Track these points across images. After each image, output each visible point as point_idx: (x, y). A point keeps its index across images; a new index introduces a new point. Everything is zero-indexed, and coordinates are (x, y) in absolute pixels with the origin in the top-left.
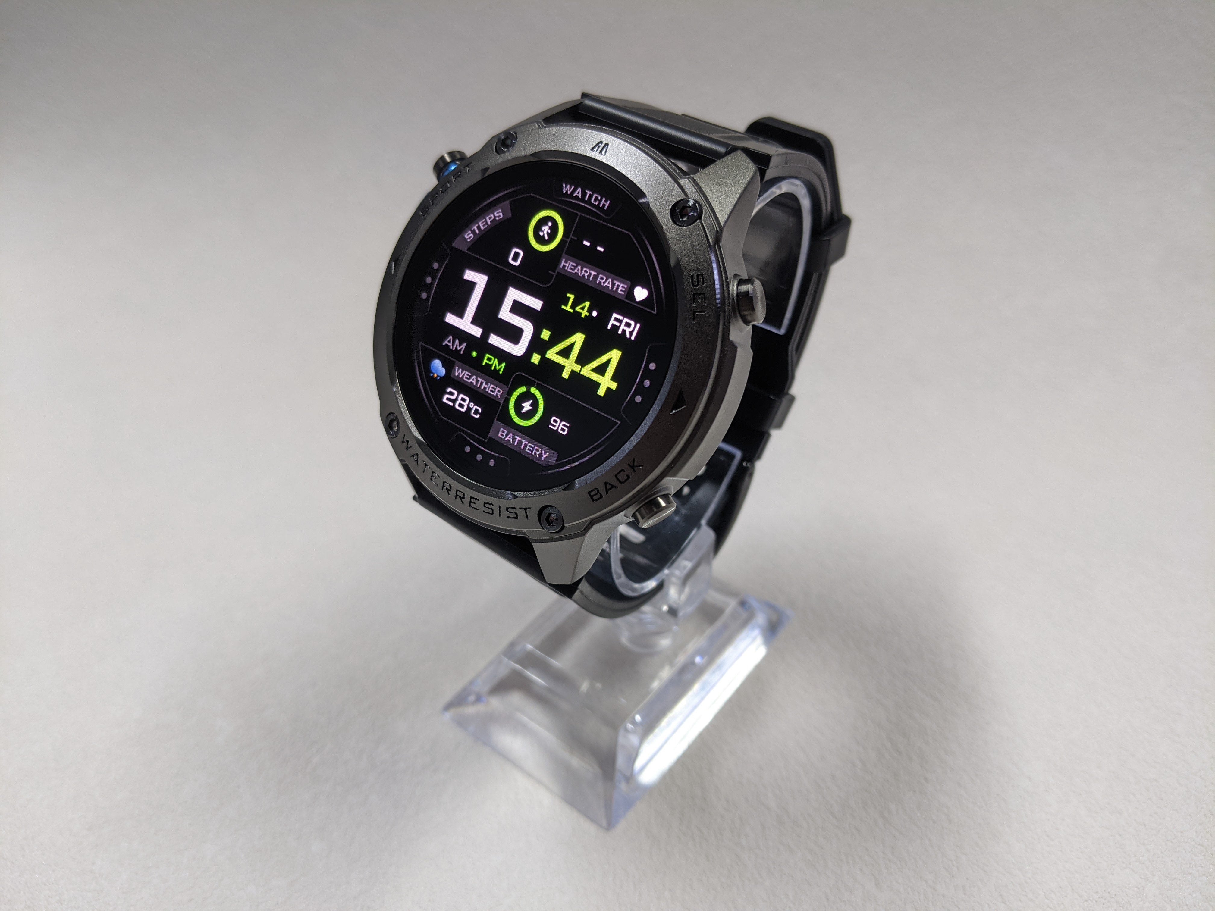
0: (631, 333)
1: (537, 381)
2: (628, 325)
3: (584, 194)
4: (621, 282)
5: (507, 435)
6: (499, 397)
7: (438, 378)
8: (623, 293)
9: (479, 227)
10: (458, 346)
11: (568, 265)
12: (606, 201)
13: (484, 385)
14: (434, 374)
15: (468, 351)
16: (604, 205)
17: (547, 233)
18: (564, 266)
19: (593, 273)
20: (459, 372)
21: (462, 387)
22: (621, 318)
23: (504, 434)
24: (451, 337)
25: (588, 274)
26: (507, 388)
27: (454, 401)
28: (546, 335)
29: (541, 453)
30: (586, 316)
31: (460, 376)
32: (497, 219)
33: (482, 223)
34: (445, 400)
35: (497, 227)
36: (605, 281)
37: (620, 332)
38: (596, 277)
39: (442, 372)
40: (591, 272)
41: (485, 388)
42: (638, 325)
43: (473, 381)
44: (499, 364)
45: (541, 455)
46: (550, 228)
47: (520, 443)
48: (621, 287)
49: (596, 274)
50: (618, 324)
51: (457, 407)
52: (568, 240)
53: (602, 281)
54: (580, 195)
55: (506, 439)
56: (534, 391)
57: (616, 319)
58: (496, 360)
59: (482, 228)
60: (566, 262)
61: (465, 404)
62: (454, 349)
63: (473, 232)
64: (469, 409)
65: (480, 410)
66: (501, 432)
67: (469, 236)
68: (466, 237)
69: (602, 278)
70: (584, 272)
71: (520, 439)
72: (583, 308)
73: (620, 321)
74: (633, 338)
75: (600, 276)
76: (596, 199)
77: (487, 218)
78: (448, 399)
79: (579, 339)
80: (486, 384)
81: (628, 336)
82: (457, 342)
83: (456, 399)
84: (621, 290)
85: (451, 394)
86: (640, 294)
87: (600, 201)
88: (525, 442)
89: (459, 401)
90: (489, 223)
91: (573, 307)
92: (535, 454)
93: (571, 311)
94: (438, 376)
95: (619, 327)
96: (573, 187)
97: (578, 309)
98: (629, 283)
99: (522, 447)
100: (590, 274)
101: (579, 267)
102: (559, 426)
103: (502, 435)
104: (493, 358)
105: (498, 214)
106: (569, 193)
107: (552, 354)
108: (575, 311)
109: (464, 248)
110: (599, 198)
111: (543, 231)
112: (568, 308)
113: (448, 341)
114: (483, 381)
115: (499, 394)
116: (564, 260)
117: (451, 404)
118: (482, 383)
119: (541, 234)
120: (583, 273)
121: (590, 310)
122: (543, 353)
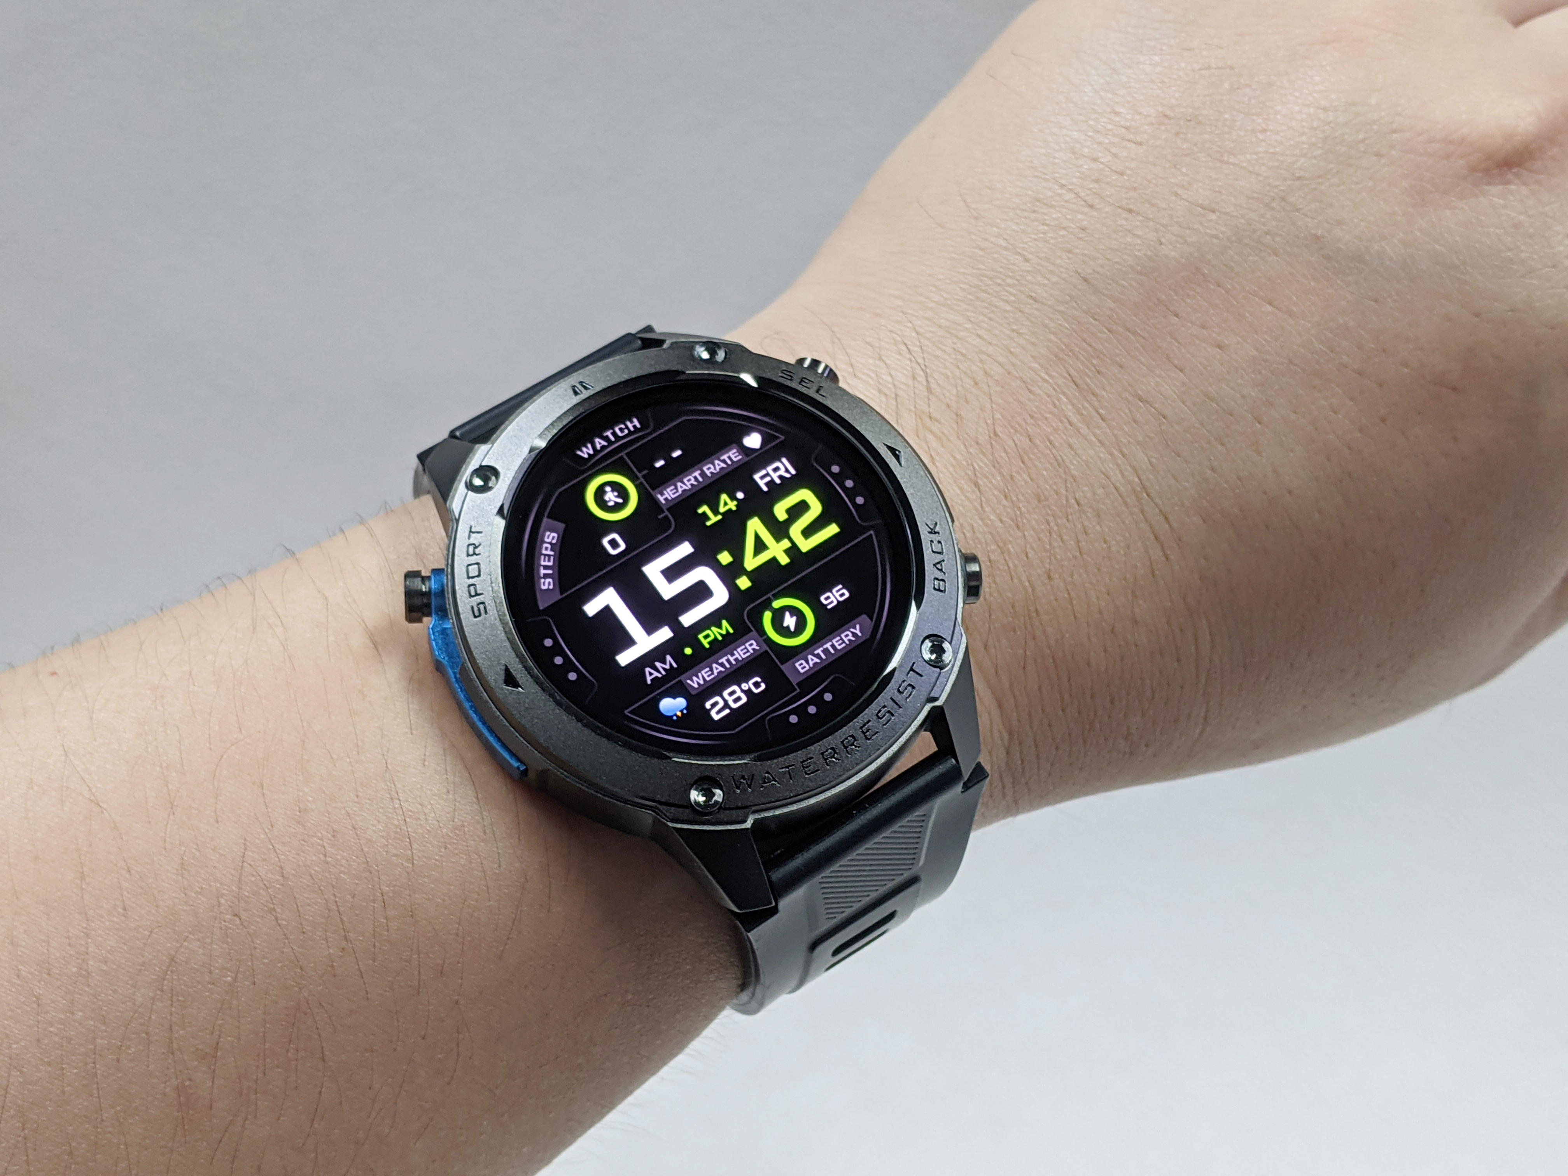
0: (787, 471)
1: (770, 595)
2: (776, 469)
3: (606, 439)
4: (727, 452)
5: (807, 662)
6: (758, 648)
7: (685, 712)
8: (740, 457)
9: (546, 567)
10: (664, 666)
11: (668, 494)
12: (632, 422)
13: (732, 659)
14: (676, 715)
15: (678, 656)
16: (634, 427)
17: (616, 497)
18: (666, 499)
19: (697, 474)
20: (695, 682)
21: (716, 687)
22: (763, 472)
23: (805, 664)
24: (648, 670)
25: (693, 479)
26: (754, 633)
27: (726, 705)
28: (725, 558)
29: (852, 633)
30: (737, 506)
31: (702, 682)
32: (554, 541)
33: (544, 561)
34: (716, 717)
35: (564, 547)
36: (713, 468)
37: (778, 481)
38: (703, 474)
39: (681, 702)
40: (694, 474)
41: (736, 660)
42: (784, 460)
43: (717, 669)
44: (720, 627)
45: (854, 635)
46: (613, 491)
47: (826, 651)
48: (733, 455)
49: (699, 472)
50: (768, 479)
51: (734, 706)
52: (642, 480)
53: (712, 470)
54: (604, 443)
55: (811, 665)
56: (777, 604)
57: (762, 478)
58: (713, 629)
59: (551, 564)
60: (662, 494)
61: (739, 693)
62: (664, 673)
63: (546, 576)
64: (748, 692)
65: (758, 679)
66: (799, 668)
67: (546, 584)
68: (543, 587)
69: (709, 469)
70: (688, 482)
71: (821, 649)
72: (726, 504)
73: (767, 475)
74: (793, 472)
75: (705, 469)
76: (621, 430)
77: (544, 552)
78: (718, 712)
79: (755, 526)
80: (733, 655)
81: (788, 475)
82: (658, 664)
83: (726, 702)
84: (736, 457)
85: (714, 705)
86: (753, 441)
87: (627, 427)
88: (828, 645)
89: (730, 700)
90: (552, 553)
91: (716, 512)
92: (849, 640)
93: (719, 517)
94: (682, 711)
95: (772, 481)
96: (589, 446)
97: (722, 509)
98: (734, 445)
99: (832, 651)
100: (695, 478)
101: (679, 484)
102: (835, 596)
103: (804, 667)
104: (707, 632)
105: (551, 537)
106: (591, 452)
107: (751, 562)
108: (723, 514)
109: (558, 597)
110: (623, 426)
111: (610, 500)
112: (714, 519)
113: (650, 675)
114: (726, 658)
115: (755, 646)
116: (659, 496)
117: (727, 711)
118: (728, 661)
119: (611, 504)
120: (688, 484)
121: (733, 497)
122: (743, 571)
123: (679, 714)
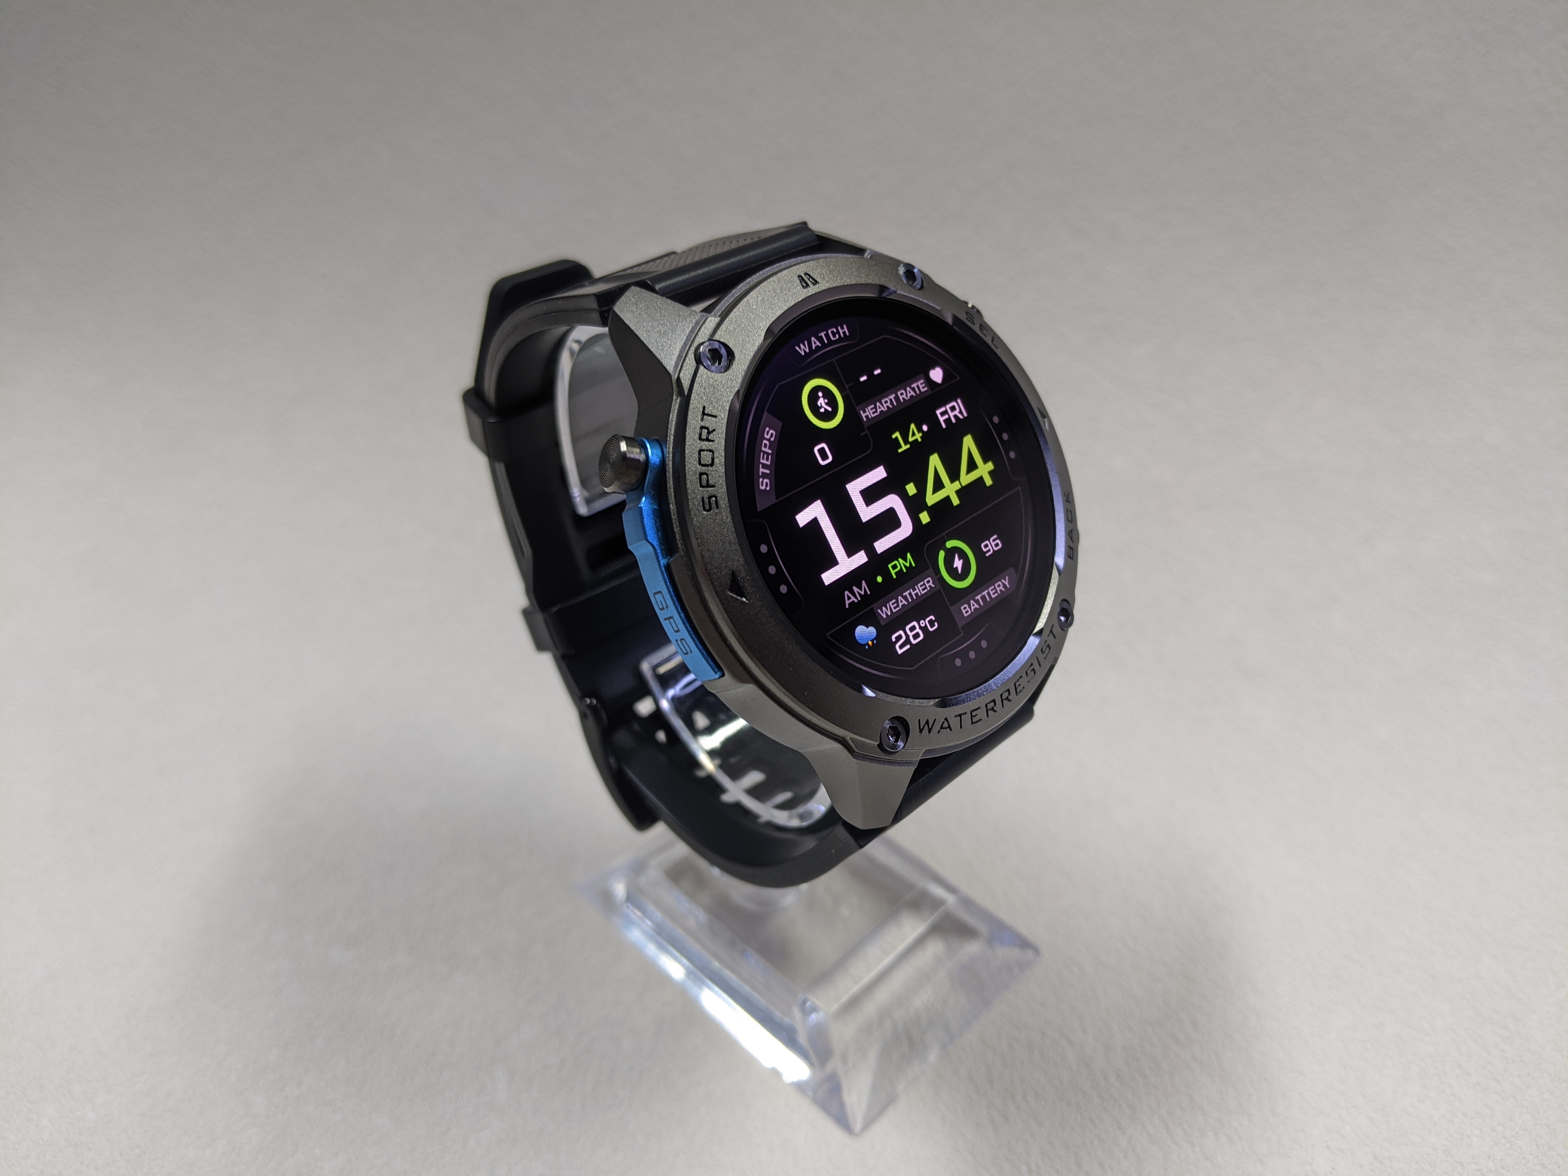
0: (961, 412)
1: (944, 534)
2: (953, 409)
3: (820, 339)
4: (917, 381)
5: (970, 608)
6: (933, 586)
7: (875, 642)
8: (926, 389)
9: (764, 466)
10: (860, 591)
11: (869, 413)
12: (842, 328)
13: (913, 593)
14: (867, 644)
15: (872, 584)
16: (844, 333)
17: (826, 404)
18: (867, 417)
19: (892, 397)
20: (885, 612)
21: (900, 621)
22: (943, 409)
23: (968, 609)
24: (846, 593)
25: (889, 402)
26: (931, 570)
27: (907, 641)
28: (911, 489)
29: (1003, 583)
30: (921, 437)
31: (889, 613)
32: (772, 439)
33: (763, 459)
34: (900, 652)
35: (780, 447)
36: (905, 394)
37: (954, 421)
38: (897, 398)
39: (872, 630)
40: (890, 397)
41: (916, 594)
42: (959, 401)
43: (902, 602)
44: (905, 559)
45: (1004, 586)
46: (824, 397)
47: (983, 598)
48: (920, 385)
49: (894, 395)
50: (946, 417)
51: (914, 642)
52: (848, 391)
53: (904, 396)
54: (818, 344)
55: (972, 610)
56: (950, 544)
57: (943, 414)
58: (900, 560)
59: (768, 463)
60: (865, 412)
61: (918, 630)
62: (859, 599)
63: (764, 476)
64: (924, 629)
65: (932, 617)
66: (964, 612)
67: (764, 484)
68: (763, 488)
69: (902, 394)
70: (885, 404)
71: (980, 595)
72: (914, 434)
73: (945, 412)
74: (965, 415)
75: (899, 393)
76: (833, 334)
77: (763, 449)
78: (901, 647)
79: (935, 461)
80: (914, 590)
81: (961, 417)
82: (855, 589)
83: (907, 636)
84: (923, 388)
85: (900, 637)
86: (937, 375)
87: (838, 332)
88: (985, 593)
89: (911, 634)
90: (770, 452)
91: (906, 441)
92: (1001, 590)
93: (908, 446)
94: (872, 641)
95: (949, 418)
96: (806, 343)
97: (911, 439)
98: (922, 375)
99: (988, 599)
100: (891, 400)
101: (878, 404)
102: (992, 545)
103: (967, 612)
104: (896, 562)
105: (770, 434)
106: (807, 350)
107: (932, 499)
108: (911, 443)
109: (773, 500)
110: (835, 330)
111: (821, 407)
112: (904, 447)
113: (849, 599)
114: (909, 591)
115: (931, 584)
116: (861, 412)
117: (908, 647)
118: (910, 594)
119: (822, 410)
120: (885, 405)
121: (920, 429)
122: (924, 507)
123: (870, 643)
